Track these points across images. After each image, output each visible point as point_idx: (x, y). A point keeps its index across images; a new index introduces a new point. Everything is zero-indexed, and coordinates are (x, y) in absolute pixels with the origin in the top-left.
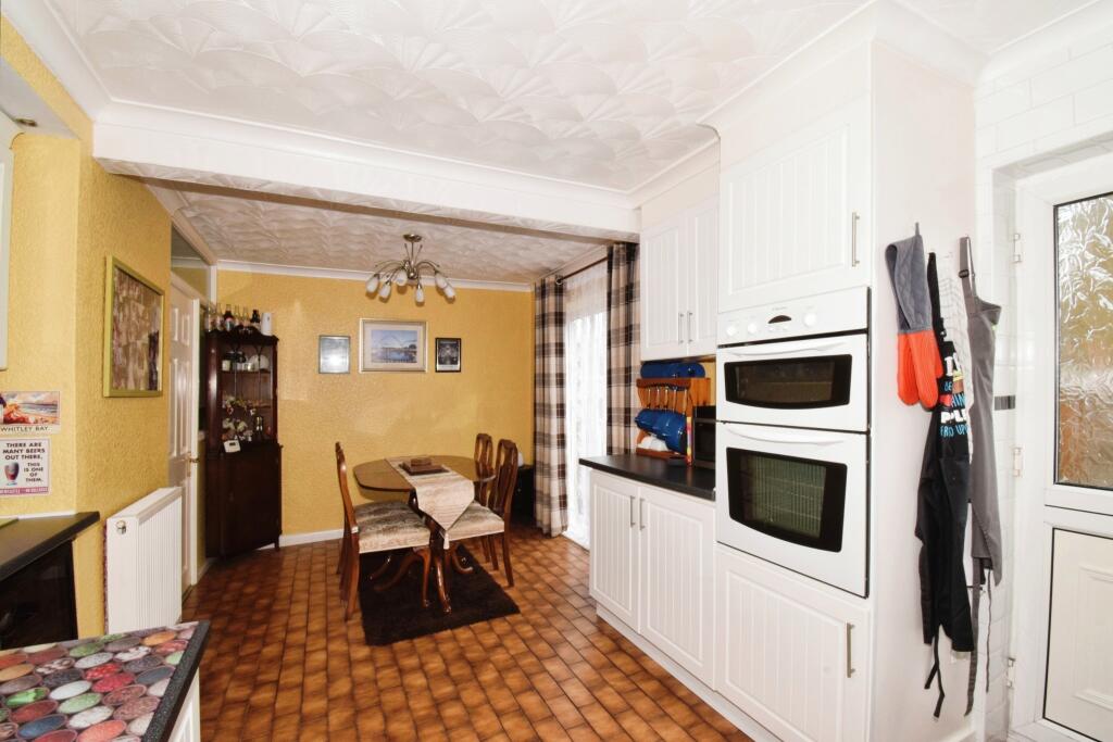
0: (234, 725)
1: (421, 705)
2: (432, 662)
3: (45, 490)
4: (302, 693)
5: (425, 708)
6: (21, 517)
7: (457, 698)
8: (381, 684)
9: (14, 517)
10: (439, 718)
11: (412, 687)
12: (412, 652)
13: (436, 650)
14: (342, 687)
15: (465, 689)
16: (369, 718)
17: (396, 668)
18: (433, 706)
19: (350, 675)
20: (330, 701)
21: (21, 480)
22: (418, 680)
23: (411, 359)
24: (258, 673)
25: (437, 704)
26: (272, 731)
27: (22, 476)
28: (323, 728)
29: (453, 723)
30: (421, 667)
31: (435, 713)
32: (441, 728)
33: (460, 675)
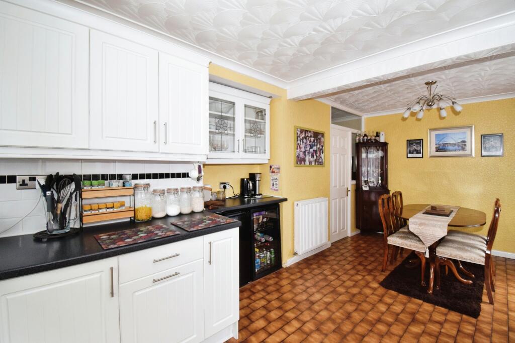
0: (317, 280)
1: (372, 316)
2: (397, 307)
3: (277, 190)
4: (342, 284)
5: (373, 318)
6: (274, 196)
7: (389, 325)
8: (368, 299)
9: (272, 196)
10: (373, 325)
11: (377, 308)
12: (394, 298)
13: (405, 304)
14: (355, 291)
15: (397, 325)
16: (351, 305)
17: (380, 298)
18: (376, 320)
19: (361, 289)
20: (347, 292)
21: (274, 188)
22: (383, 308)
23: (463, 149)
24: (338, 270)
25: (379, 320)
26: (323, 288)
27: (275, 186)
28: (336, 297)
29: (376, 331)
30: (389, 305)
31: (374, 322)
32: (370, 329)
33: (402, 319)
